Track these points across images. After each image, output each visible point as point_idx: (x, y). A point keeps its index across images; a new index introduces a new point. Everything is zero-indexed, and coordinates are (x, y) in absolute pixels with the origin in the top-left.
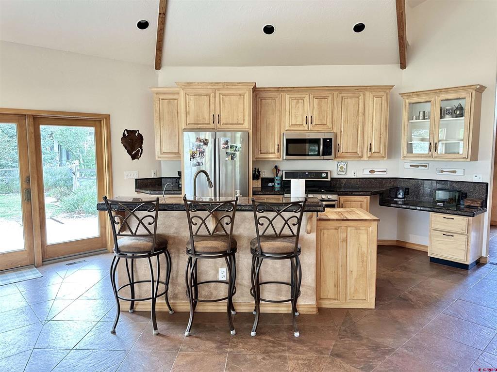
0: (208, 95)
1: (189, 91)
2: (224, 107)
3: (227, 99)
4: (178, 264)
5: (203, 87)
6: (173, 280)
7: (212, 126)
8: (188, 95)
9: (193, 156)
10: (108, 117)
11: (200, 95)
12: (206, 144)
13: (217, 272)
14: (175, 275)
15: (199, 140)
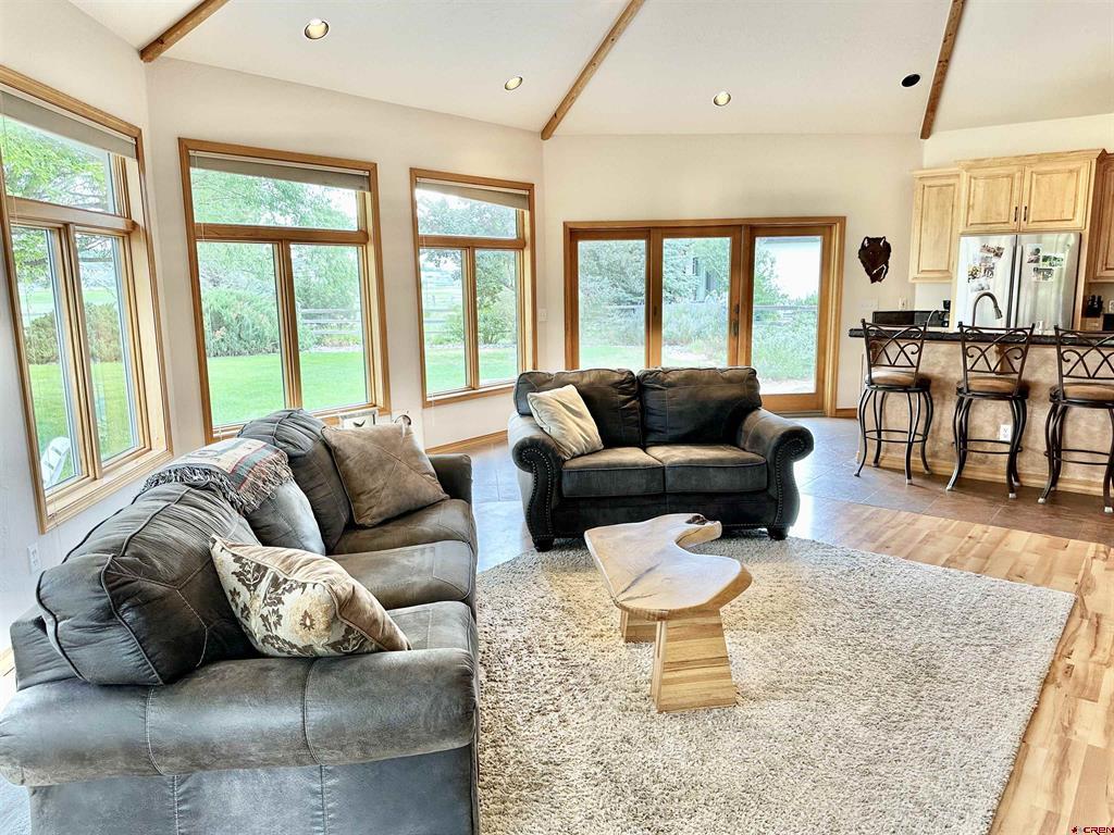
0: (1011, 177)
1: (975, 172)
2: (1039, 193)
3: (1045, 179)
4: (941, 415)
5: (1001, 165)
6: (933, 432)
7: (1013, 225)
8: (975, 178)
9: (973, 275)
10: (842, 220)
11: (997, 177)
12: (998, 255)
13: (998, 429)
14: (936, 428)
15: (986, 249)
